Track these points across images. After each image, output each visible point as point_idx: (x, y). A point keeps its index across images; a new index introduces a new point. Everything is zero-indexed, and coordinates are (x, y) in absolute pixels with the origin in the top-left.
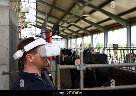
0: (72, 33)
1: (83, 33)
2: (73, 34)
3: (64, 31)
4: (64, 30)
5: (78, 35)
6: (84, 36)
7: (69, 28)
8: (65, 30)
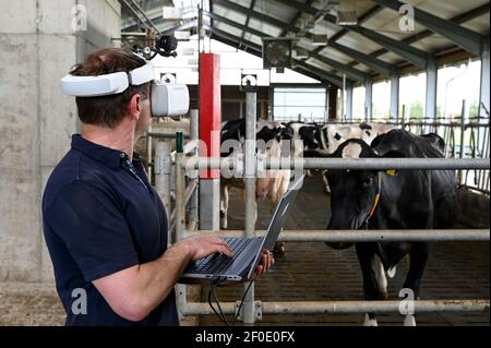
0: (355, 63)
1: (400, 62)
2: (356, 67)
3: (321, 53)
4: (321, 48)
5: (378, 69)
6: (404, 74)
7: (339, 41)
8: (325, 50)
